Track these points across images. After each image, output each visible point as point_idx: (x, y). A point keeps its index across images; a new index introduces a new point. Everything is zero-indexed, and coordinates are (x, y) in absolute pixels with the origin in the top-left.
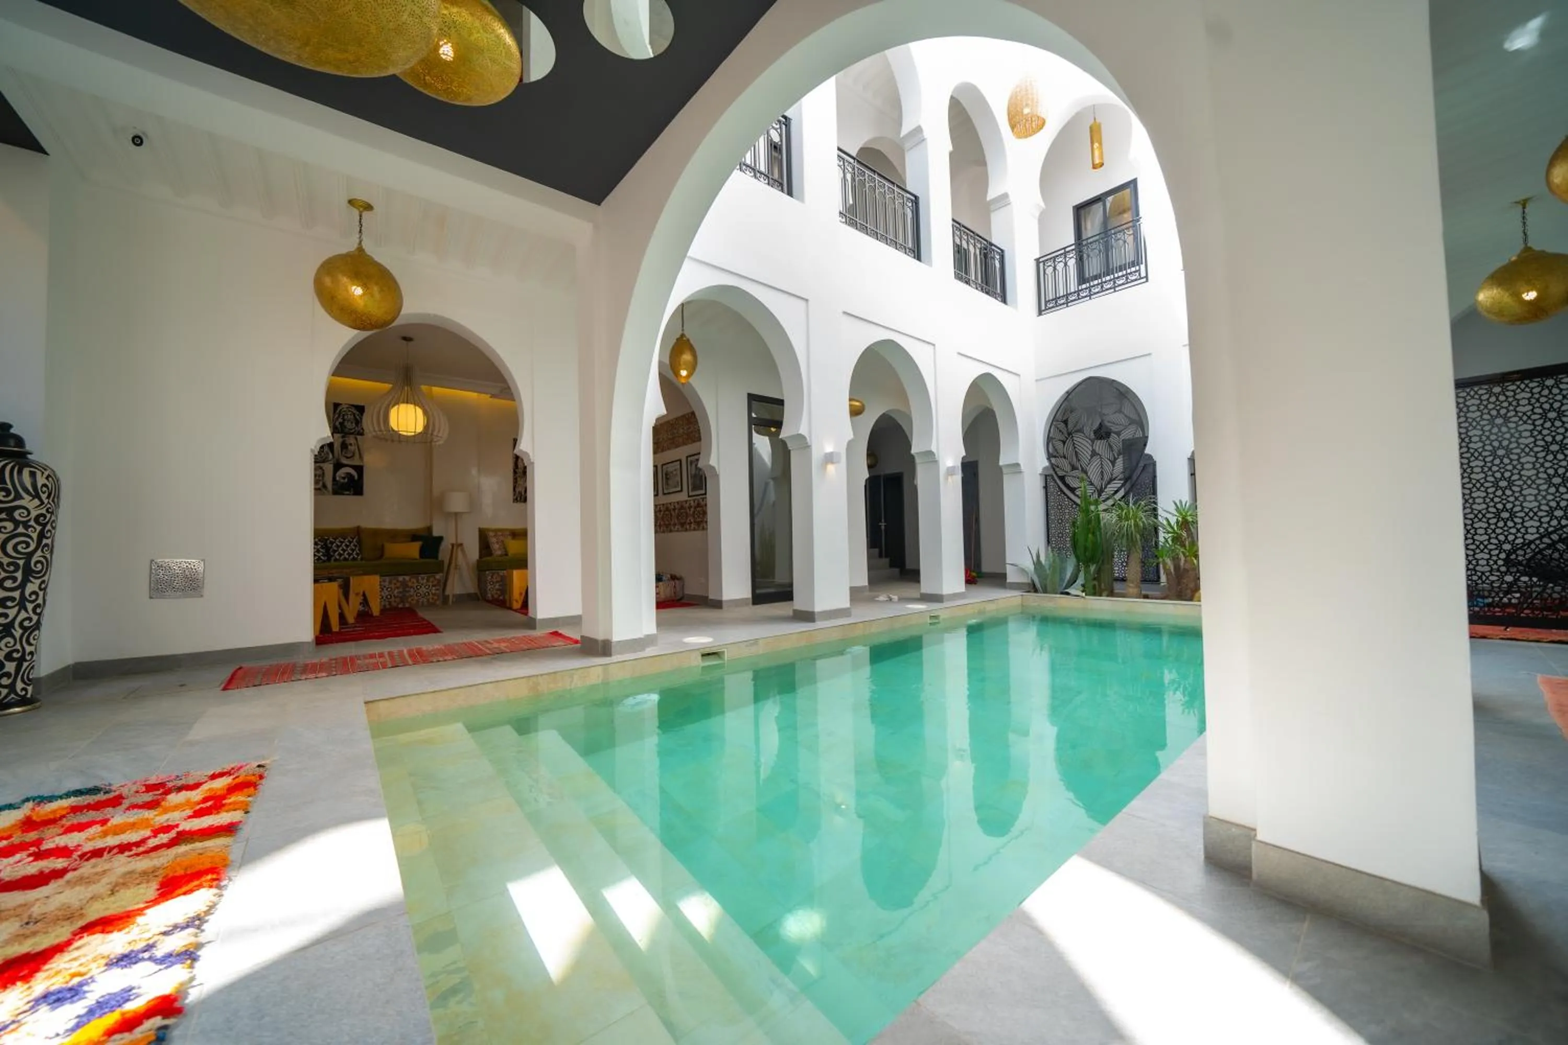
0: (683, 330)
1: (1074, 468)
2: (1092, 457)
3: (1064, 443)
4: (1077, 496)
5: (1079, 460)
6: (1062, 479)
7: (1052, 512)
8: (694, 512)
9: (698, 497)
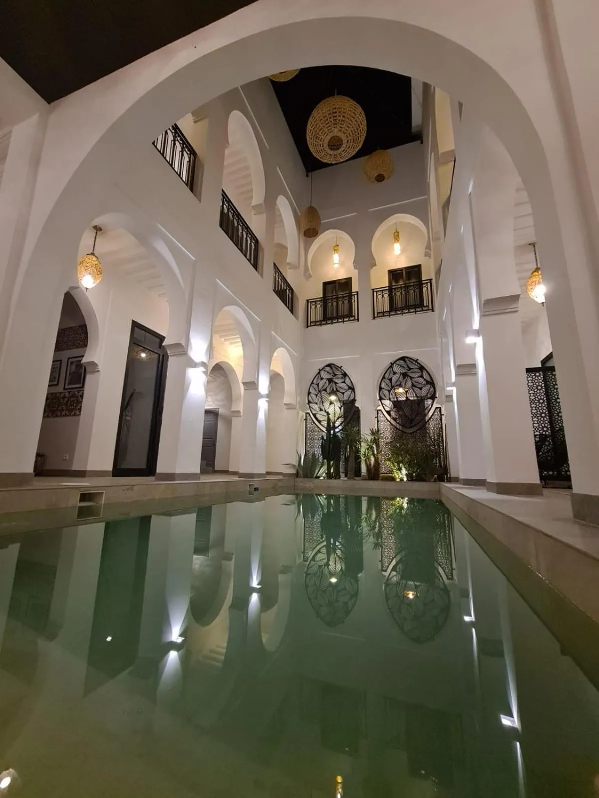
0: (93, 250)
1: (321, 410)
2: (330, 404)
3: (317, 396)
4: (322, 425)
5: (324, 406)
6: (315, 415)
7: (309, 433)
8: (68, 401)
9: (74, 390)
